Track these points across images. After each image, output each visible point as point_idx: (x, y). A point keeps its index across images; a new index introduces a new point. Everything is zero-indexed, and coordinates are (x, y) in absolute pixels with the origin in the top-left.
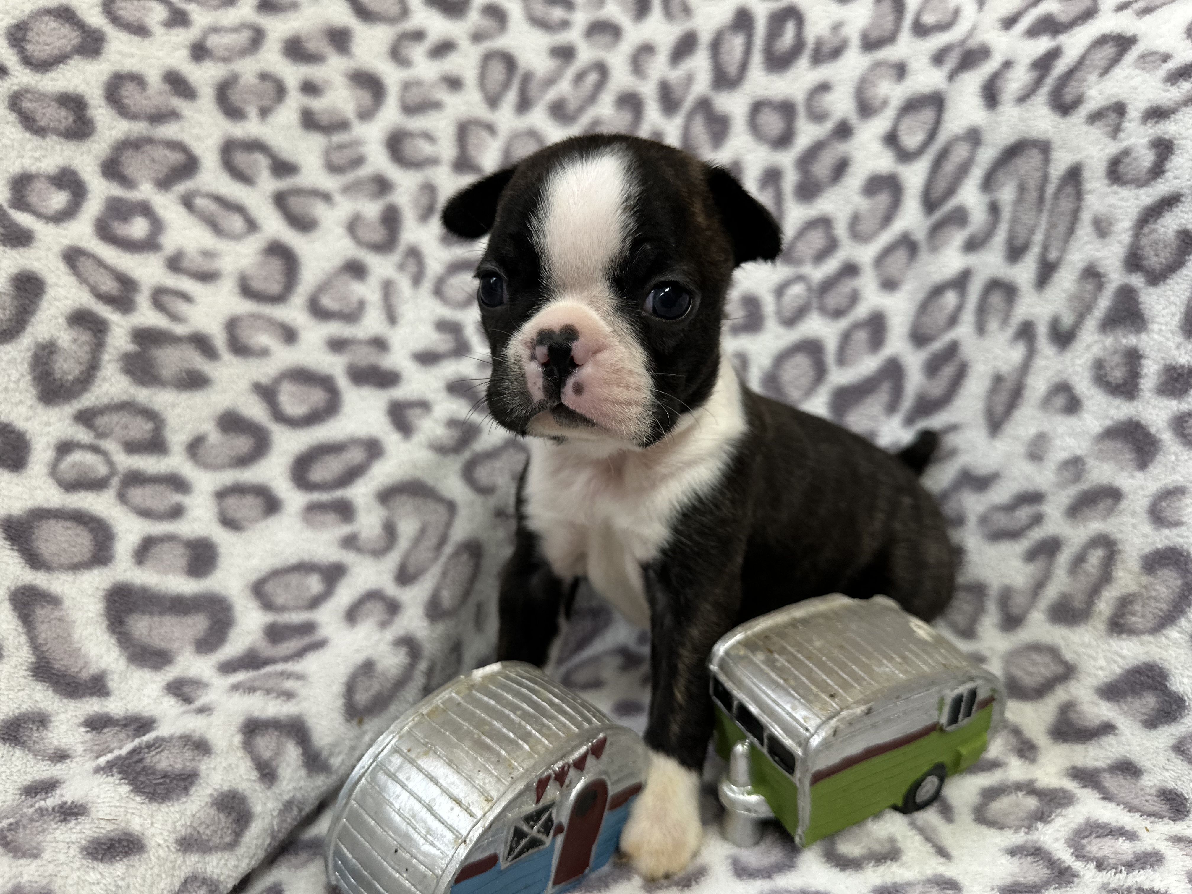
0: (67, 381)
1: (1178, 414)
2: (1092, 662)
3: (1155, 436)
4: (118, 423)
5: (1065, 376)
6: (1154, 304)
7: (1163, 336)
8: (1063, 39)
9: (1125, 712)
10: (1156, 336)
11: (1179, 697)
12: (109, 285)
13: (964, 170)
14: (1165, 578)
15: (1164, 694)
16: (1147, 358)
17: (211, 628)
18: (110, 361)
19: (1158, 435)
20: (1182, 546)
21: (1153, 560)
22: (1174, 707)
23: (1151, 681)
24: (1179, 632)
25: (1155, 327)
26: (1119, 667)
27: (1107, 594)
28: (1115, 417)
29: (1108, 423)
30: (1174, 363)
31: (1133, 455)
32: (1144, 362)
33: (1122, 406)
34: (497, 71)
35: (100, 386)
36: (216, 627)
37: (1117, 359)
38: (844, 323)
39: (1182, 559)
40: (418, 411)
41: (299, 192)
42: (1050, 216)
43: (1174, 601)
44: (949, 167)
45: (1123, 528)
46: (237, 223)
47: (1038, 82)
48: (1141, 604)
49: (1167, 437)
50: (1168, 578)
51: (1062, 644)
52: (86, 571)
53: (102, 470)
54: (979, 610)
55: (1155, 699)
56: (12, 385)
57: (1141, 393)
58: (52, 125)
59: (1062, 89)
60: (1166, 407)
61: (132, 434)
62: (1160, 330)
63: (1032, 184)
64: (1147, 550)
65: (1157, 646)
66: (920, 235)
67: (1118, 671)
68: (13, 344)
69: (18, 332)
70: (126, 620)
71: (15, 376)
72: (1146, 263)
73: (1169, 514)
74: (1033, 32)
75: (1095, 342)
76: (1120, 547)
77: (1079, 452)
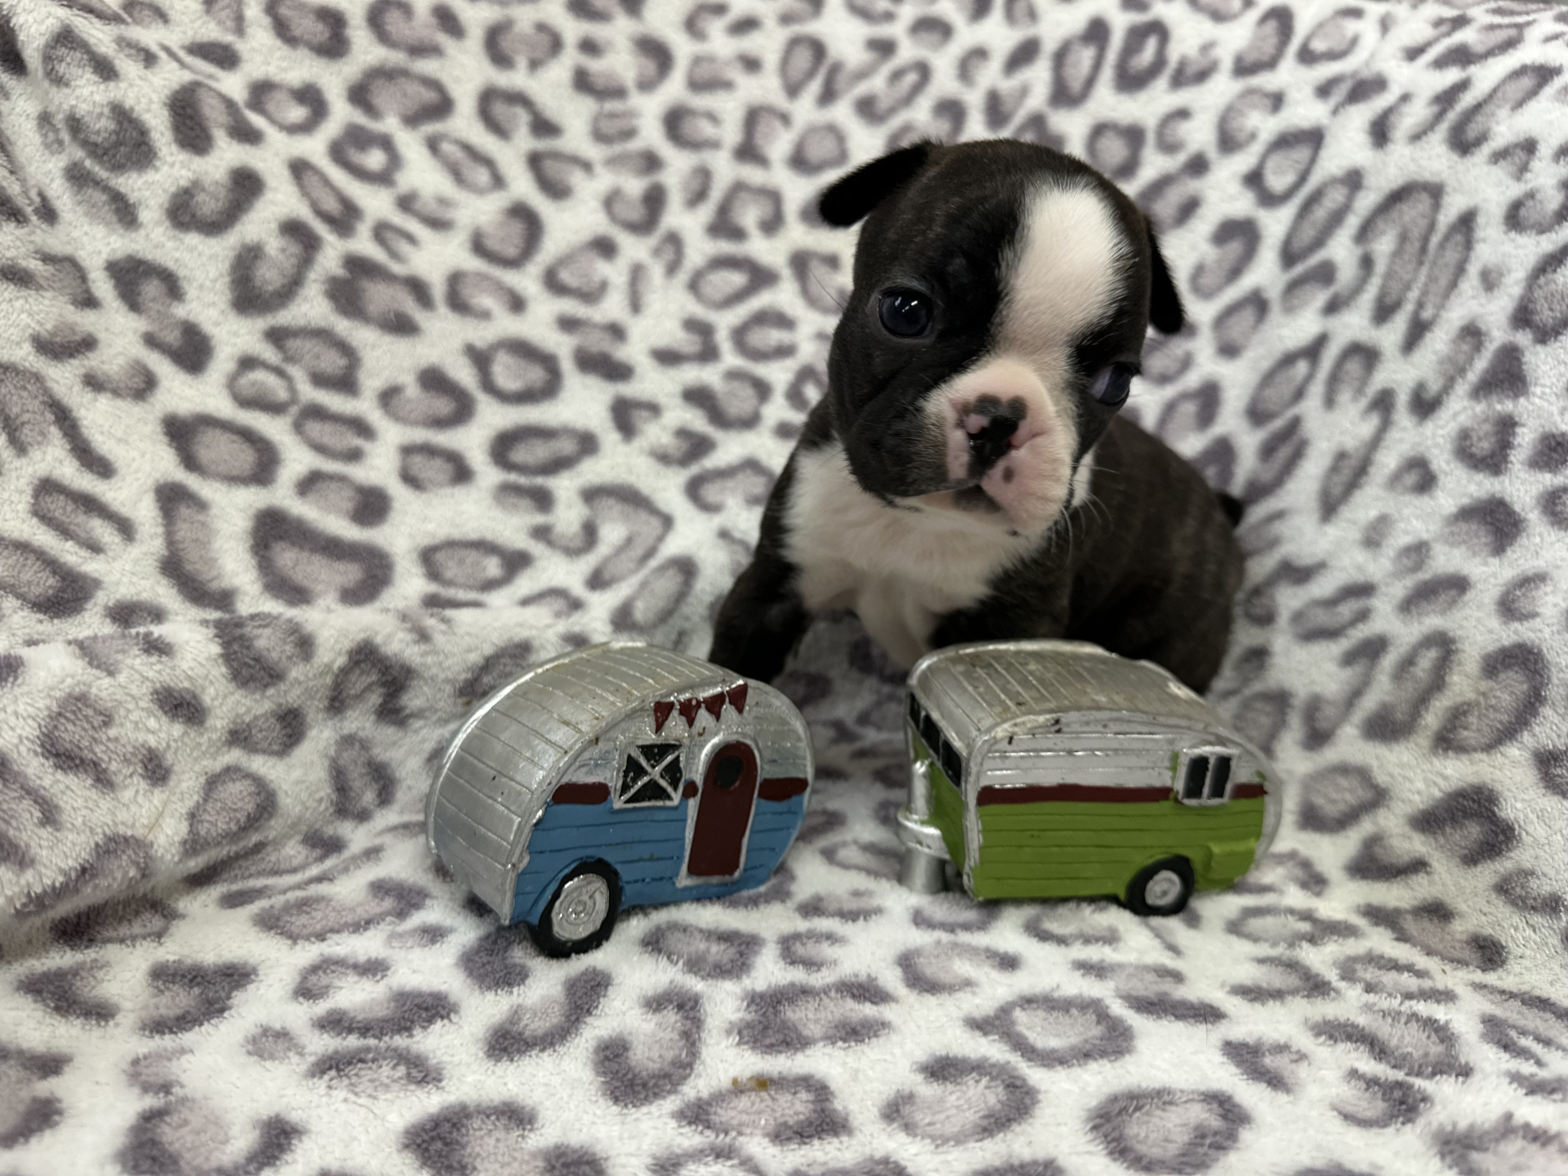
0: (266, 292)
1: (1550, 489)
2: (1408, 784)
3: (1519, 515)
4: (310, 350)
5: (1421, 449)
6: (1540, 363)
7: (1548, 401)
8: (1474, 70)
9: (1441, 847)
10: (1537, 401)
11: (1507, 824)
12: (331, 205)
13: (1337, 218)
14: (1509, 681)
15: (1492, 822)
16: (1523, 425)
17: (363, 582)
18: (315, 281)
19: (1523, 514)
20: (1533, 642)
21: (1496, 660)
22: (1501, 837)
23: (1476, 806)
24: (1519, 749)
25: (1538, 390)
26: (1440, 790)
27: (1438, 704)
28: (1475, 495)
29: (1465, 501)
30: (1554, 430)
31: (1489, 539)
32: (1519, 430)
33: (1485, 481)
34: (802, 58)
35: (299, 305)
36: (370, 582)
37: (1487, 427)
38: (1170, 391)
39: (1531, 657)
40: (645, 414)
41: (557, 156)
42: (1431, 268)
43: (1517, 710)
44: (1320, 213)
45: (1465, 623)
46: (482, 176)
47: (1438, 117)
48: (1476, 713)
49: (1534, 517)
50: (1513, 683)
51: (1375, 764)
52: (242, 486)
53: (282, 394)
54: (1280, 725)
55: (1478, 829)
56: (208, 283)
57: (1510, 466)
58: (306, 37)
59: (1466, 125)
60: (1538, 481)
61: (323, 365)
62: (1544, 393)
63: (1416, 233)
64: (1491, 648)
65: (1490, 766)
66: (1273, 289)
67: (1438, 794)
68: (219, 240)
69: (226, 228)
70: (274, 545)
71: (213, 273)
72: (1537, 318)
73: (1524, 605)
74: (1440, 63)
75: (1465, 409)
76: (1459, 646)
77: (1425, 536)
